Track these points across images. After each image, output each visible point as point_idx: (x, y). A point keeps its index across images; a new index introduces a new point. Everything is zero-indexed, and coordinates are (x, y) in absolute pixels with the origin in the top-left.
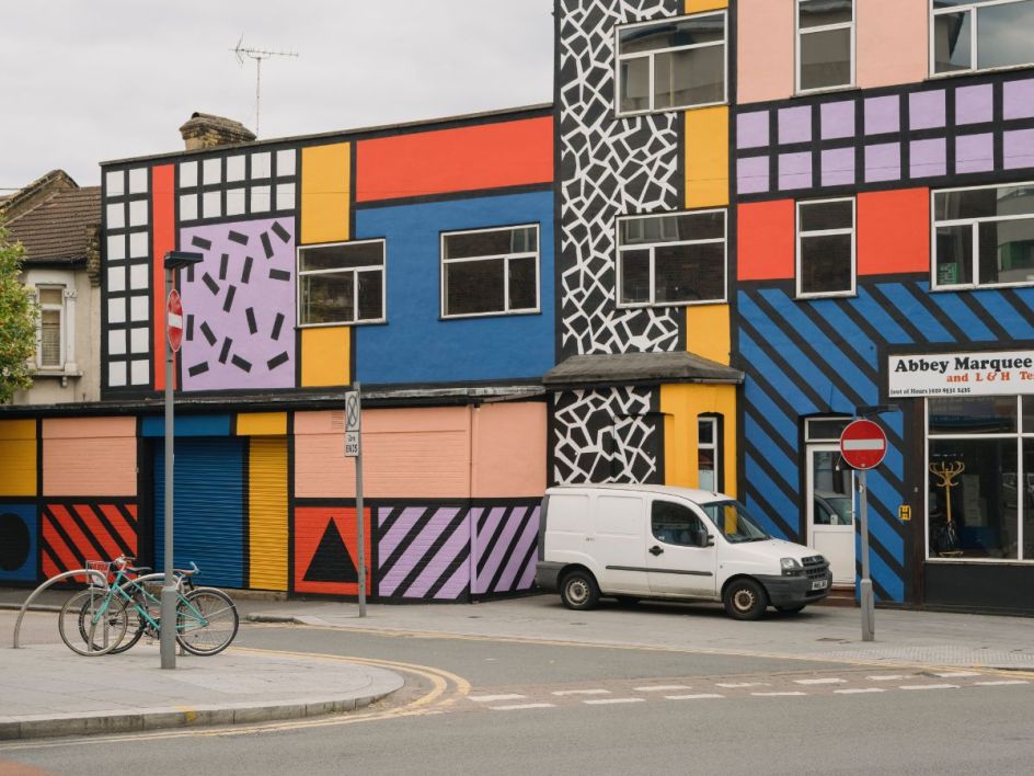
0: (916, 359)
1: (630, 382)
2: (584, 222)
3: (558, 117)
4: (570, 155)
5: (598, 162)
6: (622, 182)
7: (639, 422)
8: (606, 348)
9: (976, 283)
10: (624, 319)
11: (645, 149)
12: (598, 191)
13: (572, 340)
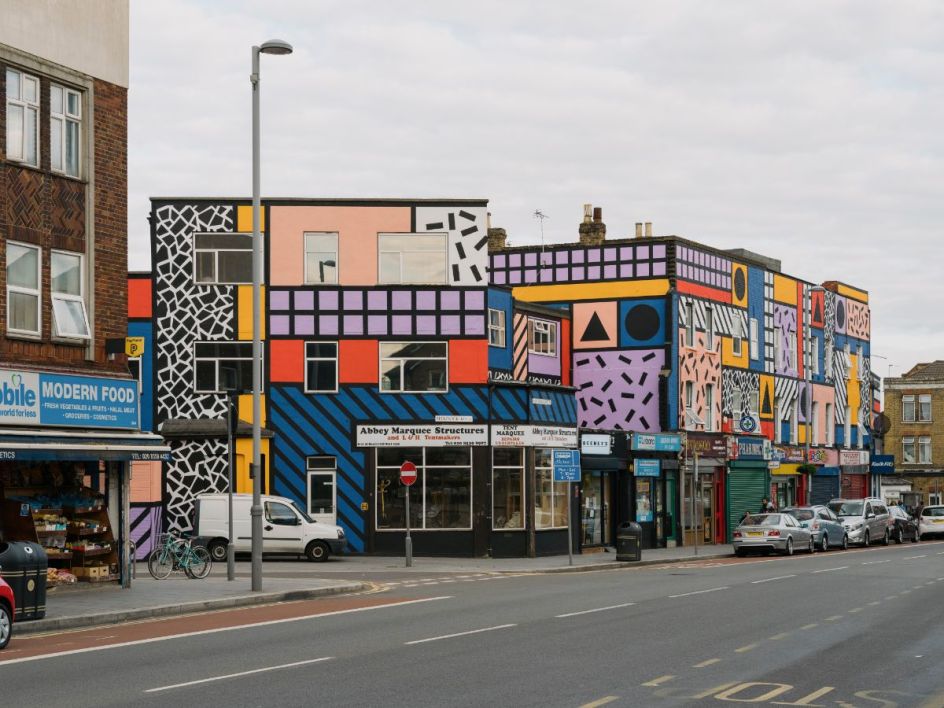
0: (372, 427)
1: (216, 437)
2: (173, 342)
3: (154, 281)
4: (163, 303)
5: (182, 309)
6: (198, 322)
7: (220, 459)
8: (187, 415)
9: (402, 390)
10: (199, 400)
11: (213, 304)
12: (181, 325)
13: (164, 410)
